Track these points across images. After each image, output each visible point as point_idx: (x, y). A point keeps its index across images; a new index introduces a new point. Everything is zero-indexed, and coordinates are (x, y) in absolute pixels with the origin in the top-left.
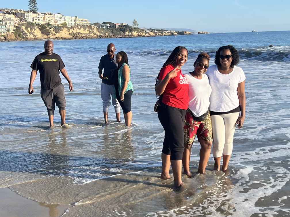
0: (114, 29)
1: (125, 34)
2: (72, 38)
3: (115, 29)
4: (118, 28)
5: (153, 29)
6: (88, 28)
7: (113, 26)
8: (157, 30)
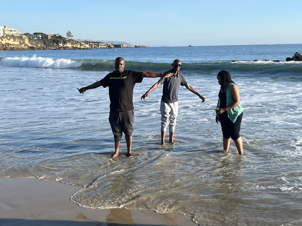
0: (46, 40)
1: (59, 46)
3: (48, 40)
4: (51, 39)
5: (87, 41)
6: (19, 39)
7: (45, 37)
8: (92, 42)
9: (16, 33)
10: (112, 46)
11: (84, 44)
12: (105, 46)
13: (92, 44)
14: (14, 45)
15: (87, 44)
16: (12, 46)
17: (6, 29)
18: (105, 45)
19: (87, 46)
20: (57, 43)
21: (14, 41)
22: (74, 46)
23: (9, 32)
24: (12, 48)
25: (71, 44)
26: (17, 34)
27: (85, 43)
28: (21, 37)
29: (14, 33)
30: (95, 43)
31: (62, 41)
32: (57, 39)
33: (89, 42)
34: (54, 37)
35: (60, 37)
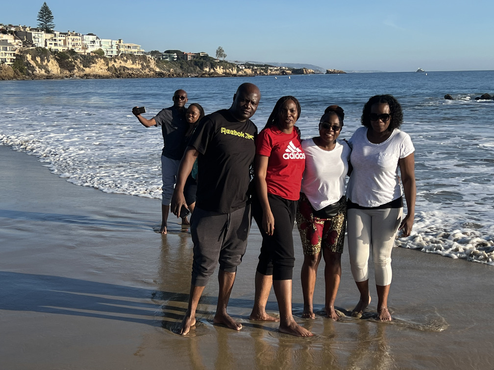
0: (184, 63)
1: (204, 71)
2: (112, 77)
3: (187, 62)
4: (191, 61)
5: (250, 63)
6: (140, 59)
7: (182, 56)
8: (257, 66)
9: (136, 50)
10: (289, 72)
11: (244, 68)
12: (278, 72)
13: (256, 68)
14: (133, 69)
15: (248, 68)
16: (130, 72)
17: (122, 44)
18: (277, 70)
19: (249, 71)
20: (201, 67)
21: (133, 63)
22: (228, 71)
23: (126, 49)
24: (129, 74)
25: (222, 69)
26: (138, 52)
27: (246, 67)
28: (143, 58)
29: (133, 50)
30: (261, 66)
31: (208, 63)
32: (201, 61)
33: (252, 65)
34: (197, 58)
35: (206, 57)
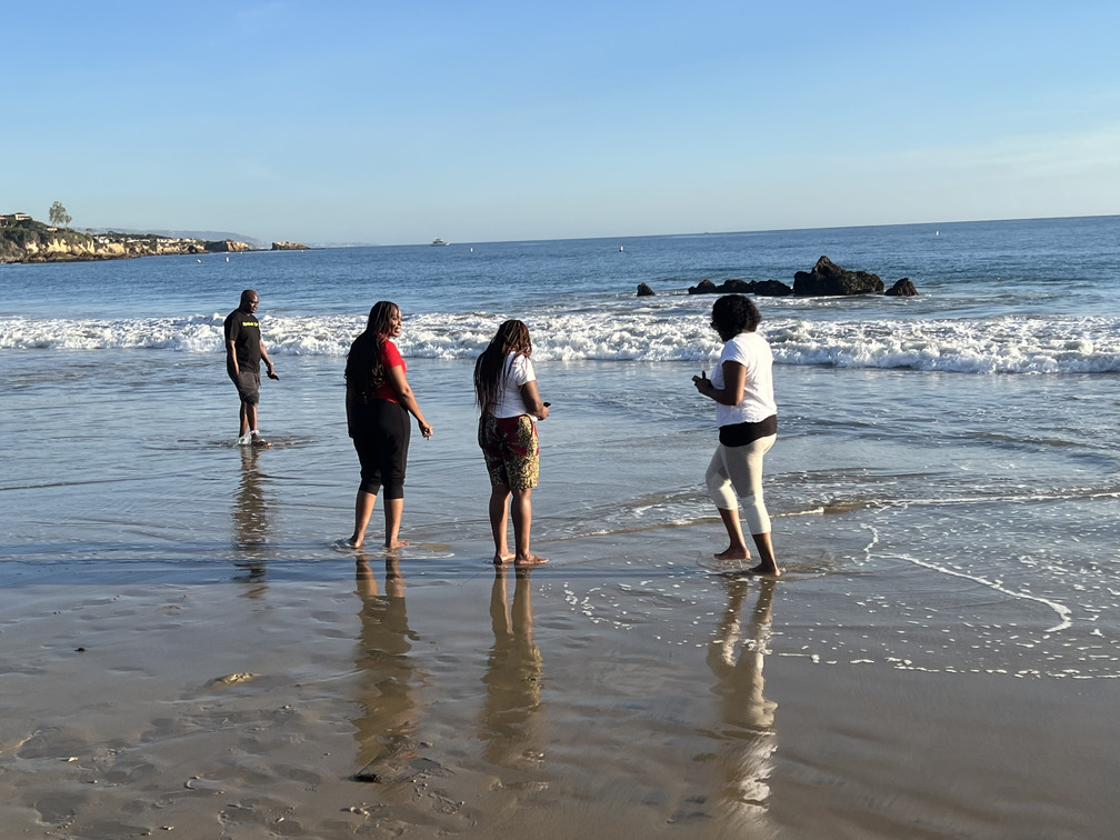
1: (27, 250)
5: (119, 232)
8: (133, 237)
10: (198, 247)
11: (107, 241)
12: (177, 248)
13: (131, 241)
15: (117, 241)
18: (174, 245)
19: (119, 248)
20: (20, 241)
22: (76, 248)
25: (66, 244)
27: (111, 241)
30: (141, 237)
31: (35, 235)
32: (18, 230)
33: (122, 236)
34: (10, 224)
35: (28, 222)
